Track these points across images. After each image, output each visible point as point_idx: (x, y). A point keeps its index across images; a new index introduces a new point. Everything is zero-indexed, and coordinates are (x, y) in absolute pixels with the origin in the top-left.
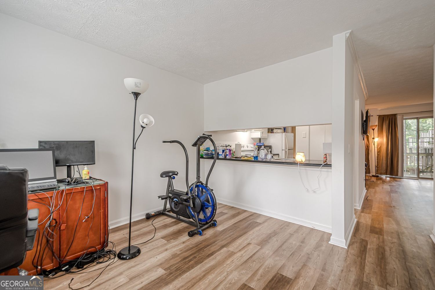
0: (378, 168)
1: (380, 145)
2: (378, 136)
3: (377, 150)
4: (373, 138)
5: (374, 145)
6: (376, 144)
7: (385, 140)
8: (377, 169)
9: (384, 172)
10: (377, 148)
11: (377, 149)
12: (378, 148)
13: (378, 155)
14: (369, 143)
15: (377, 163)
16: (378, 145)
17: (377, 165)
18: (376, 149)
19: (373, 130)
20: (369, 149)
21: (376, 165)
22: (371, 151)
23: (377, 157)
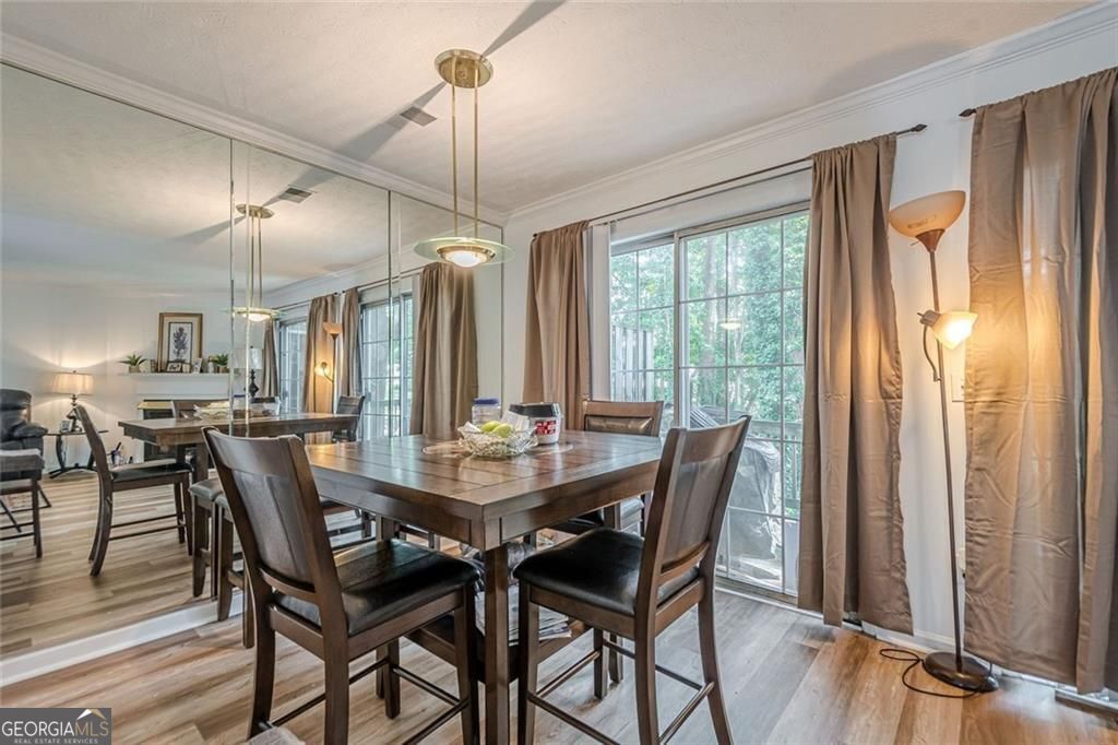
0: (978, 592)
1: (992, 382)
2: (972, 301)
3: (969, 429)
4: (930, 319)
5: (939, 378)
6: (956, 373)
7: (1040, 332)
8: (969, 607)
9: (1042, 651)
10: (969, 406)
11: (969, 417)
12: (978, 408)
13: (976, 470)
14: (896, 362)
15: (969, 551)
16: (973, 385)
17: (969, 563)
18: (957, 413)
19: (930, 240)
20: (898, 416)
21: (961, 565)
22: (917, 428)
23: (968, 487)
